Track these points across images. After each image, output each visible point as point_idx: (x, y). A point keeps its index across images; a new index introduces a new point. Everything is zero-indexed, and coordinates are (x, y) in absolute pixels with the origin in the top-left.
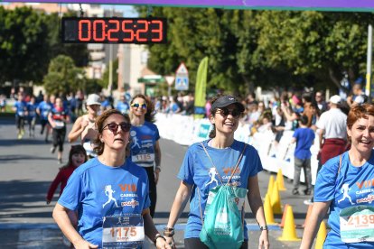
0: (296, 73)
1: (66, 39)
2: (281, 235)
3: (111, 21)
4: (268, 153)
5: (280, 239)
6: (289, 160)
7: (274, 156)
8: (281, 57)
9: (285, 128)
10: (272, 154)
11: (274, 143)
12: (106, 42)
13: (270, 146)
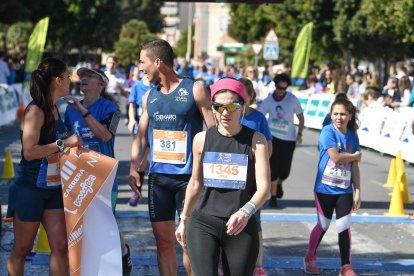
0: (405, 41)
4: (381, 132)
7: (388, 135)
8: (387, 22)
9: (401, 104)
10: (385, 132)
13: (383, 124)
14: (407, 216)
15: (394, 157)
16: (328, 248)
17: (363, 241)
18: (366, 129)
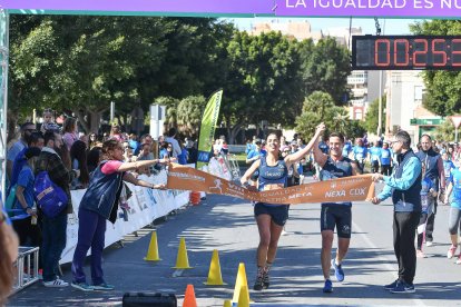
1: (358, 64)
3: (416, 41)
12: (410, 67)
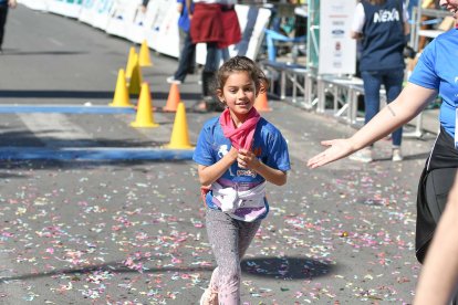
2: (134, 120)
4: (134, 20)
5: (134, 125)
6: (158, 29)
7: (141, 24)
10: (139, 20)
11: (141, 8)
13: (137, 11)
14: (132, 106)
15: (139, 45)
16: (30, 136)
17: (73, 131)
18: (120, 18)
